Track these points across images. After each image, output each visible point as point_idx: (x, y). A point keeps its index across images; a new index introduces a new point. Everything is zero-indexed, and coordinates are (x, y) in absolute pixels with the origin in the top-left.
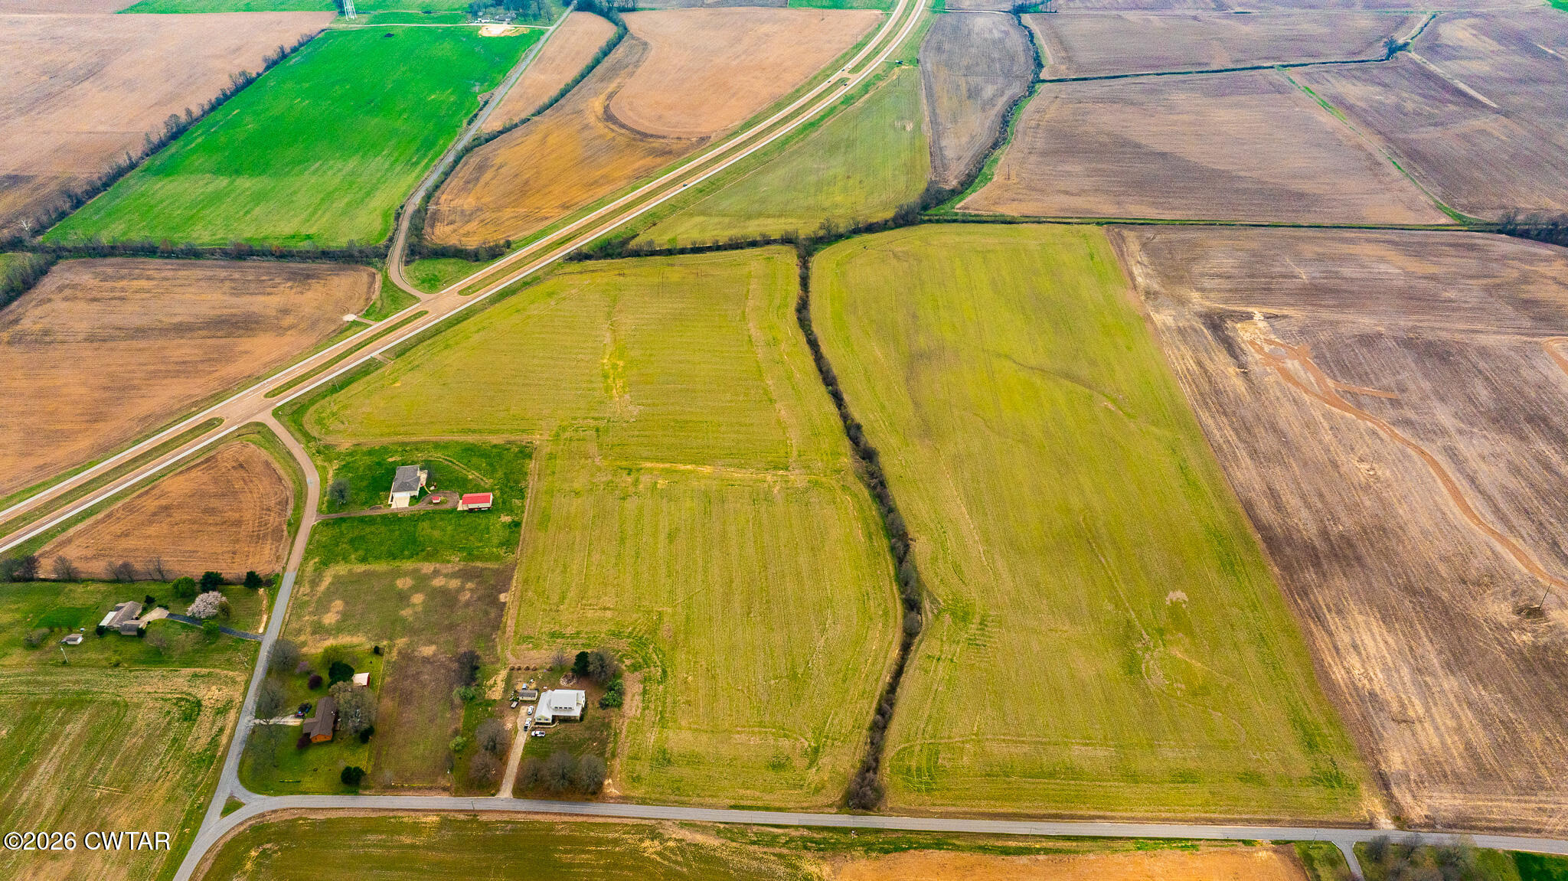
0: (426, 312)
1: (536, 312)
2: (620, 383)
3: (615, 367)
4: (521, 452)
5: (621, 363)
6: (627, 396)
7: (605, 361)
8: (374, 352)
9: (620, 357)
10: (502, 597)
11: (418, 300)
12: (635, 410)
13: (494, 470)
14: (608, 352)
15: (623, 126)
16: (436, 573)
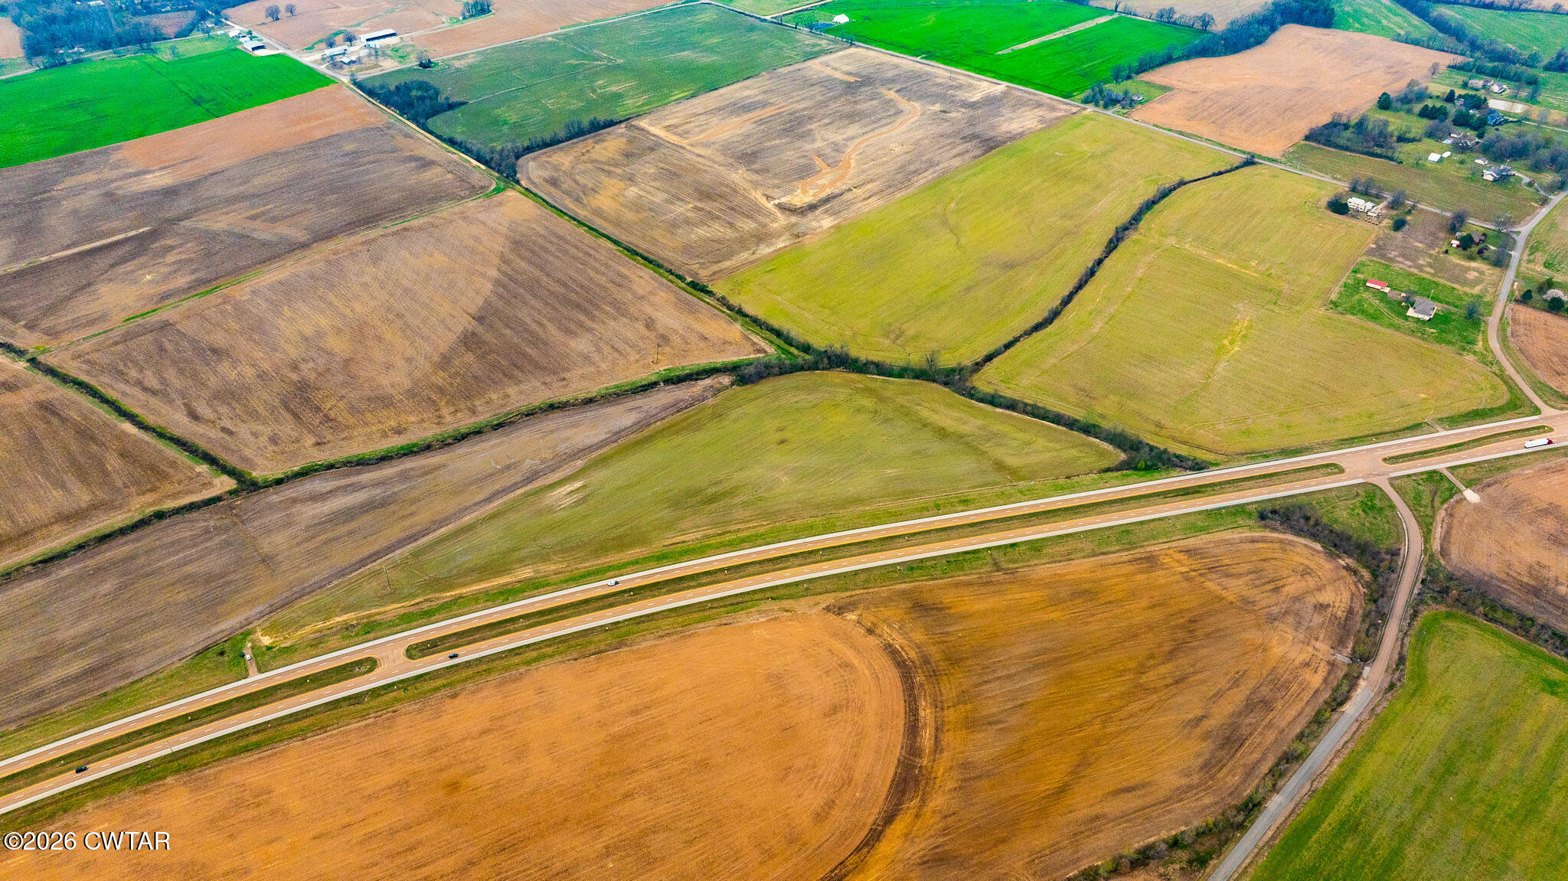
0: (1385, 460)
1: (1272, 417)
2: (1237, 329)
3: (1232, 342)
4: (1337, 306)
5: (1226, 342)
6: (1239, 317)
7: (1236, 349)
8: (1444, 436)
9: (1224, 346)
10: (1374, 246)
11: (1392, 480)
12: (1240, 306)
13: (1359, 301)
14: (1230, 355)
15: (913, 729)
16: (1410, 267)
